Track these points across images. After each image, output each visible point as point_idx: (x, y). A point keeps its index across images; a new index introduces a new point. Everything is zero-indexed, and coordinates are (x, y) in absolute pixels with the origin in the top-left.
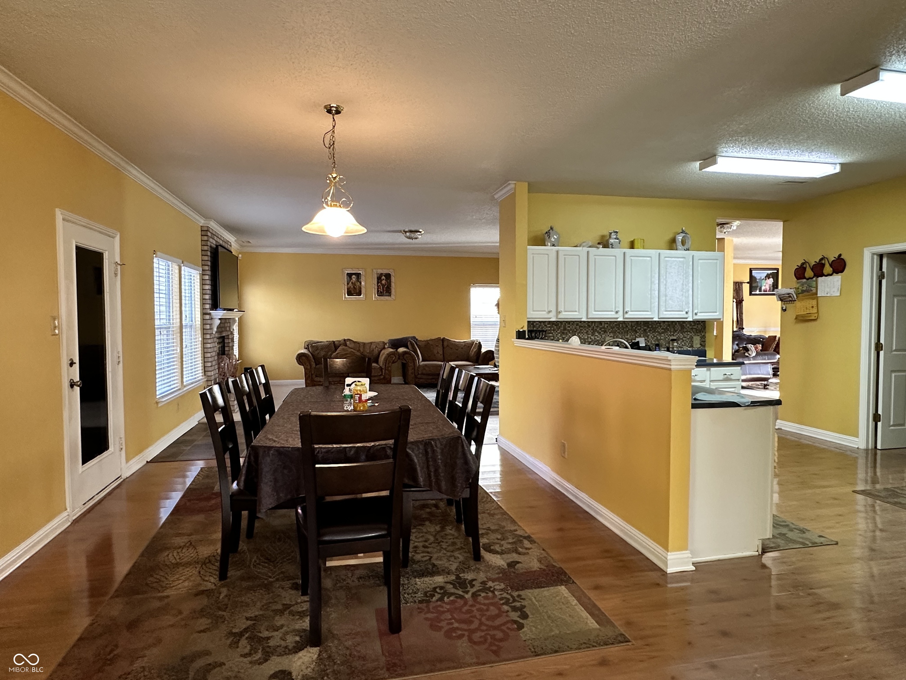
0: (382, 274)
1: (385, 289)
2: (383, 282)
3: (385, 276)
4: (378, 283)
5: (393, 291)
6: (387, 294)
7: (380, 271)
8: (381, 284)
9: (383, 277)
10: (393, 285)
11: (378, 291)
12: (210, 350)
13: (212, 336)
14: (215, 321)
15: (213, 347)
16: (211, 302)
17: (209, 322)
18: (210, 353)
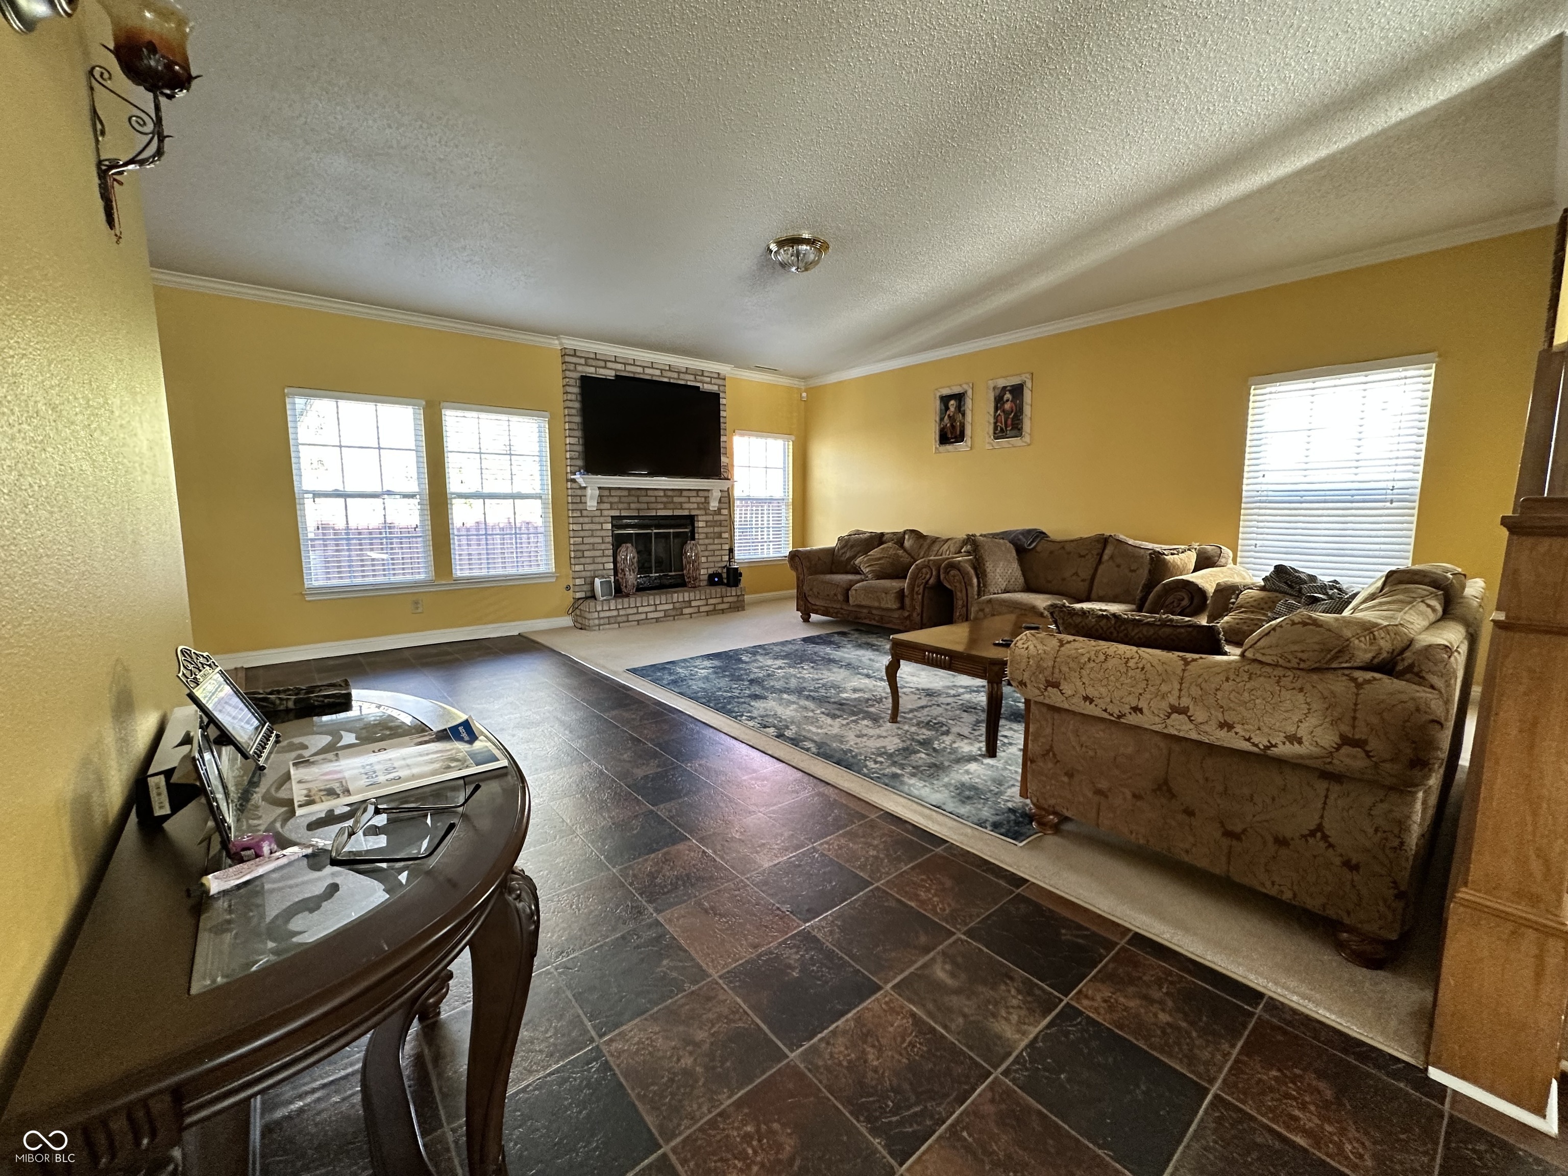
0: (1004, 388)
1: (1009, 422)
2: (1007, 406)
3: (1011, 392)
4: (996, 409)
5: (1027, 425)
6: (1014, 432)
7: (1002, 383)
8: (1004, 411)
9: (1008, 396)
10: (1027, 409)
11: (995, 428)
12: (582, 534)
13: (585, 513)
14: (589, 492)
15: (592, 530)
16: (580, 463)
17: (579, 492)
18: (583, 538)
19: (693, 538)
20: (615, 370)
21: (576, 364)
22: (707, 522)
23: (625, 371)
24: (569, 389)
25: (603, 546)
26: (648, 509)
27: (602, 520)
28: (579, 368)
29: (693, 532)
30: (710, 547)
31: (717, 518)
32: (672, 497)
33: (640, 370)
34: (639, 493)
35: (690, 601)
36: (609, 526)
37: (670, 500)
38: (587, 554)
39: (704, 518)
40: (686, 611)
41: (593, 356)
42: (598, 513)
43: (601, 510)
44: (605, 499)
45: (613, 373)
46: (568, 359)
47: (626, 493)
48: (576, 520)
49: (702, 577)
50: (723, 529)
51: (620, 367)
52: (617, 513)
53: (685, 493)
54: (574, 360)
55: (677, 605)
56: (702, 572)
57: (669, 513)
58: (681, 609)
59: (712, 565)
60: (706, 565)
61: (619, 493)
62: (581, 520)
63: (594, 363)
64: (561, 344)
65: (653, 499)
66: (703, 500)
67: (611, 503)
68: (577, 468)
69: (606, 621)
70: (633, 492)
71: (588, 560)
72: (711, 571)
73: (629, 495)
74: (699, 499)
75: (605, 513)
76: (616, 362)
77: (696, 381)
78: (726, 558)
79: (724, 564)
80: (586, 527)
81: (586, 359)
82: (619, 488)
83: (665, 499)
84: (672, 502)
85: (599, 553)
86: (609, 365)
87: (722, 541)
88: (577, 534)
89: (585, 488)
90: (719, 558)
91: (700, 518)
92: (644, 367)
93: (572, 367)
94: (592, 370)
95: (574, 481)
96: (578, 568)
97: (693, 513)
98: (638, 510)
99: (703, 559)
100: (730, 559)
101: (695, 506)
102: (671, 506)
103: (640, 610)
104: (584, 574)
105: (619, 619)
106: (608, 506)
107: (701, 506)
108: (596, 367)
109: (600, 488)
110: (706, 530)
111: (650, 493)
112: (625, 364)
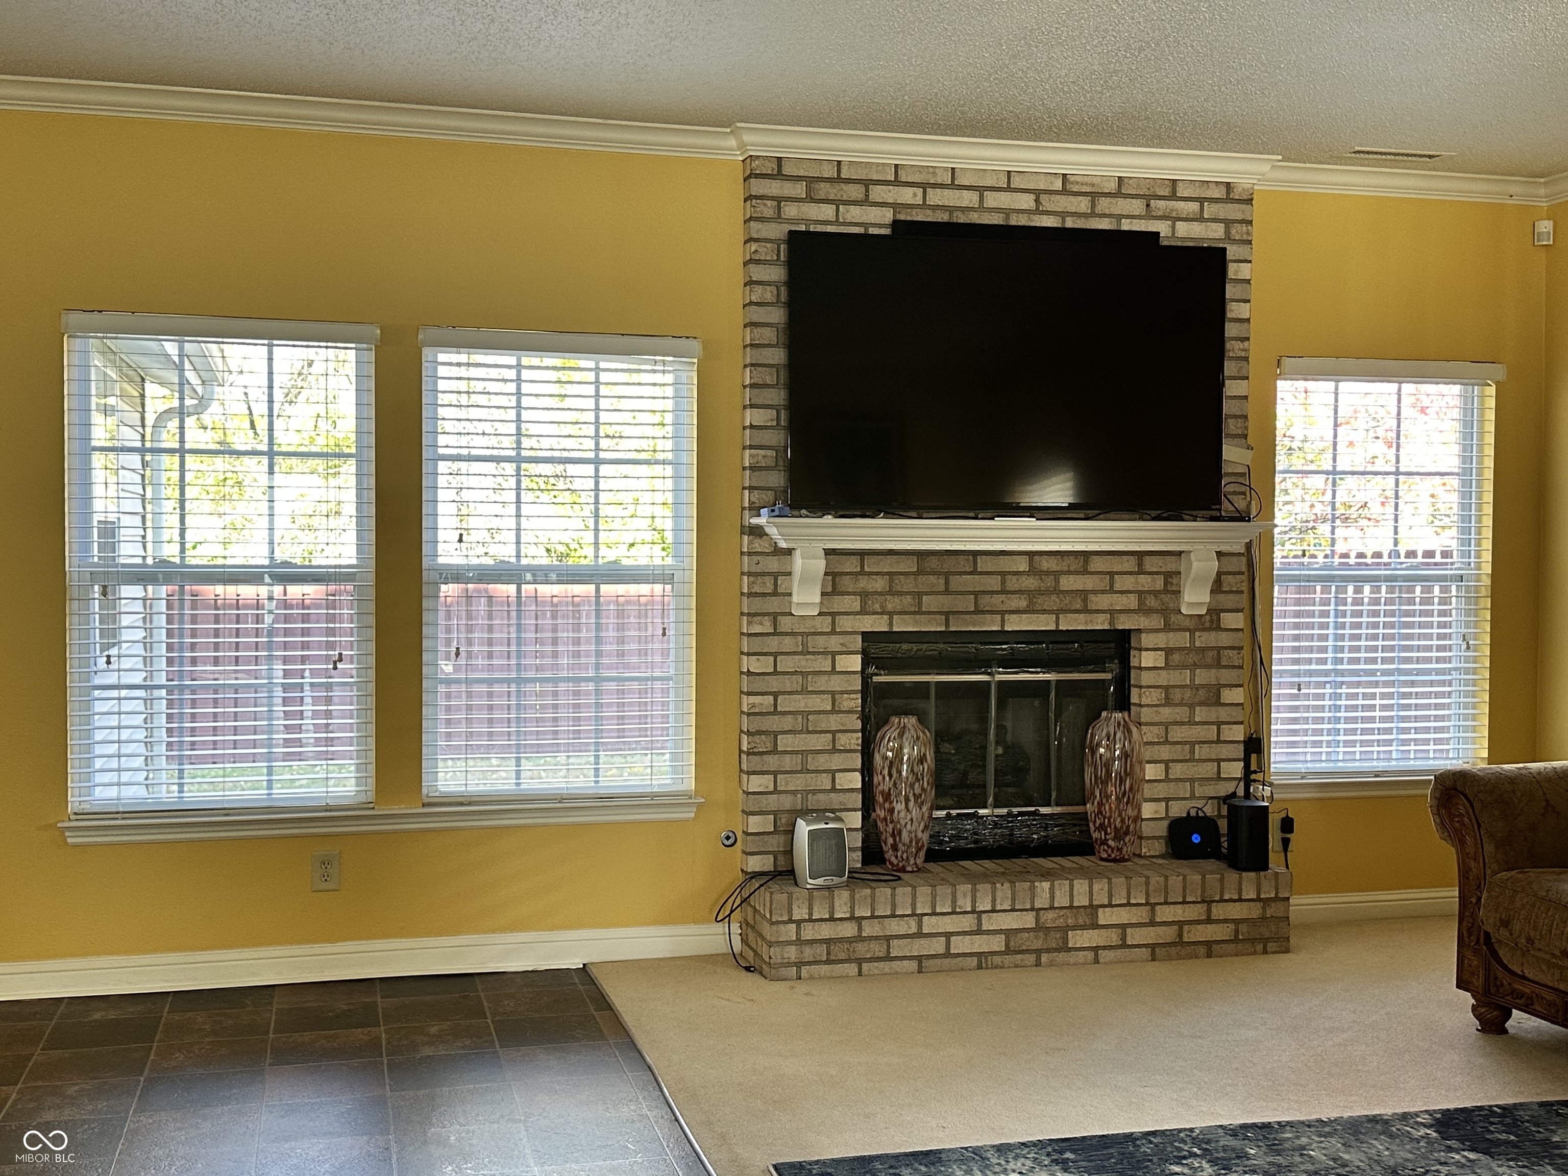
12: (774, 684)
13: (785, 624)
14: (798, 563)
15: (804, 674)
16: (777, 479)
17: (773, 564)
18: (776, 695)
19: (1123, 704)
20: (895, 206)
21: (779, 200)
22: (1169, 651)
23: (924, 206)
24: (758, 272)
25: (834, 722)
26: (978, 611)
27: (834, 643)
28: (790, 210)
29: (1123, 683)
30: (1177, 734)
31: (1203, 639)
32: (1057, 574)
33: (969, 199)
34: (950, 564)
35: (1093, 909)
36: (855, 663)
37: (1049, 582)
38: (785, 742)
39: (1161, 640)
40: (1079, 939)
41: (830, 172)
42: (825, 624)
43: (833, 615)
44: (847, 583)
45: (888, 216)
46: (760, 187)
47: (910, 565)
48: (757, 645)
49: (1147, 829)
50: (1227, 676)
51: (908, 195)
52: (878, 624)
53: (1097, 564)
54: (774, 188)
55: (1048, 918)
56: (1148, 810)
57: (1043, 623)
58: (1065, 929)
59: (1184, 790)
60: (1161, 790)
61: (887, 565)
62: (773, 644)
63: (832, 191)
64: (742, 146)
65: (994, 583)
66: (1159, 583)
67: (864, 595)
68: (769, 496)
69: (821, 951)
70: (933, 563)
71: (788, 762)
72: (1178, 810)
73: (919, 572)
74: (1145, 582)
75: (846, 623)
76: (897, 182)
77: (1149, 215)
78: (1236, 769)
79: (1224, 789)
80: (786, 664)
81: (811, 181)
82: (891, 552)
83: (1031, 583)
84: (1056, 591)
85: (821, 742)
86: (878, 191)
87: (1223, 714)
88: (759, 684)
89: (789, 552)
90: (1211, 769)
91: (1146, 640)
92: (981, 190)
93: (768, 209)
94: (827, 211)
95: (757, 532)
96: (757, 783)
97: (1124, 623)
98: (947, 614)
99: (1152, 772)
100: (1247, 771)
101: (1132, 602)
102: (1053, 602)
103: (930, 924)
104: (772, 802)
105: (862, 950)
106: (854, 603)
107: (1151, 602)
108: (837, 203)
109: (828, 552)
110: (1164, 678)
111: (983, 564)
112: (924, 186)
